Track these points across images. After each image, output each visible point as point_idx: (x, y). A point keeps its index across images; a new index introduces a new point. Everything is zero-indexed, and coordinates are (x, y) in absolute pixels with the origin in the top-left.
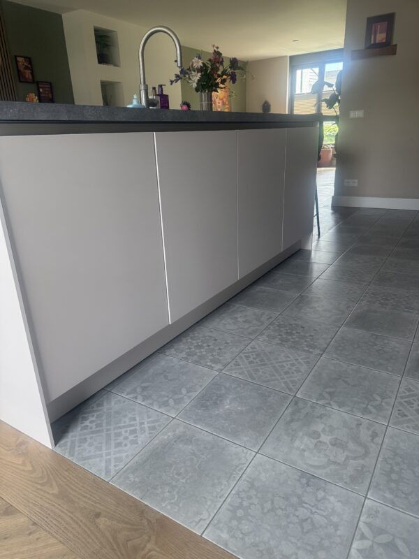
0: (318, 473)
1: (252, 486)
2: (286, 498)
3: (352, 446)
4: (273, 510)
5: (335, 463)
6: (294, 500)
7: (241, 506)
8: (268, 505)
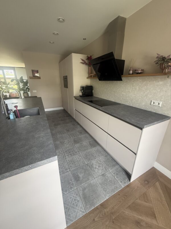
0: (103, 173)
1: (101, 184)
2: (105, 181)
3: (100, 165)
4: (106, 184)
5: (102, 169)
6: (106, 180)
7: (104, 189)
8: (105, 184)
